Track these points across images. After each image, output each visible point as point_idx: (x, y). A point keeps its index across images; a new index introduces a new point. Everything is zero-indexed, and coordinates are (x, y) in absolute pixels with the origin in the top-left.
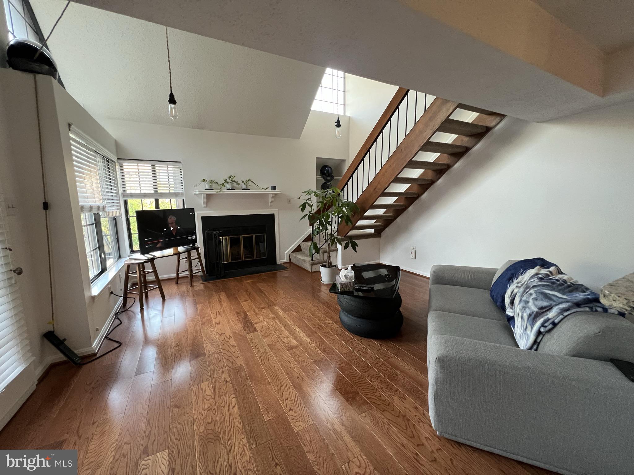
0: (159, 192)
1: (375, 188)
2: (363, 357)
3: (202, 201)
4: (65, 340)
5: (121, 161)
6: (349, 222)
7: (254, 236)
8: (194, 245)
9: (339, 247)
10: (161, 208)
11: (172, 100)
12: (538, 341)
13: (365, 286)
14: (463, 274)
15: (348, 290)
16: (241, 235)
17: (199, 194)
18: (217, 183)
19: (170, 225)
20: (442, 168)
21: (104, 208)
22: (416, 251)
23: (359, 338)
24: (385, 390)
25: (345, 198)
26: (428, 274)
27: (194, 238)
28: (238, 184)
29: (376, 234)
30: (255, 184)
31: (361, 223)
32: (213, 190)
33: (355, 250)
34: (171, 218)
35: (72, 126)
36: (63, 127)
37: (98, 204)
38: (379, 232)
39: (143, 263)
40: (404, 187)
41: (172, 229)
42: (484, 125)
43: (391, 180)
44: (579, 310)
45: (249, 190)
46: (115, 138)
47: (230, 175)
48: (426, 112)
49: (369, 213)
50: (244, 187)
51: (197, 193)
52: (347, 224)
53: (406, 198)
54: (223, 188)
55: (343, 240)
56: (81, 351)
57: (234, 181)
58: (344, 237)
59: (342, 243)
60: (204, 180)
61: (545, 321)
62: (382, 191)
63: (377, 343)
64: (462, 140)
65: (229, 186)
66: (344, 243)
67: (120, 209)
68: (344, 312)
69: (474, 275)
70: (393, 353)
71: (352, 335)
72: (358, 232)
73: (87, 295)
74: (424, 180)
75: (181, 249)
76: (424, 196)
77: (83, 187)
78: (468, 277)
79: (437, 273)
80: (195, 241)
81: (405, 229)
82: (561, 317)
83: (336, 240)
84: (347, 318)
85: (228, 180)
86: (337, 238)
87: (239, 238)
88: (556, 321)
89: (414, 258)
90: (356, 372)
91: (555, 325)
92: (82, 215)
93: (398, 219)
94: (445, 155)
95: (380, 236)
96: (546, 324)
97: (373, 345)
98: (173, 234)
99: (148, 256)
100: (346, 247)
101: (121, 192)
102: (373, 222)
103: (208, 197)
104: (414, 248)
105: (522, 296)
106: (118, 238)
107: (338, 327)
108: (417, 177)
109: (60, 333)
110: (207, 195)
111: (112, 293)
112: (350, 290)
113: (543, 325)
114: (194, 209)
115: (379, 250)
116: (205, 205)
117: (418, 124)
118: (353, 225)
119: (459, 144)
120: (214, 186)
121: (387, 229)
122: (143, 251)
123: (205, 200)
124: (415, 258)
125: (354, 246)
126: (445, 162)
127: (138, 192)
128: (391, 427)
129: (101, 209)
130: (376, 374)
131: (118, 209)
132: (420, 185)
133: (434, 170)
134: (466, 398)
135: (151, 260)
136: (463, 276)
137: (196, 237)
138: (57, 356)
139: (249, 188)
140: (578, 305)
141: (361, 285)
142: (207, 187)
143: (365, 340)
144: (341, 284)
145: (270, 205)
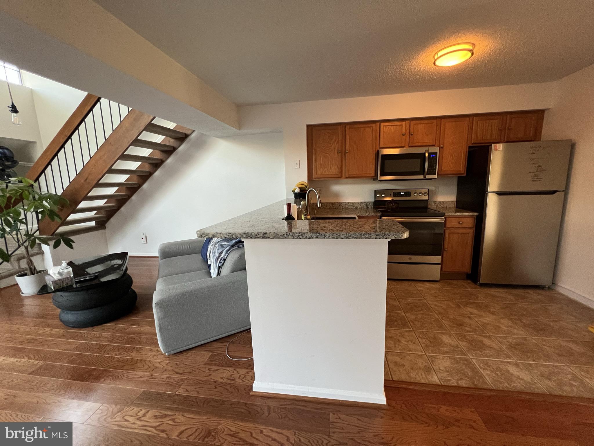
1: (86, 180)
2: (97, 341)
6: (55, 217)
9: (45, 248)
12: (220, 272)
13: (87, 276)
14: (183, 246)
15: (65, 286)
20: (156, 162)
22: (146, 237)
23: (90, 329)
24: (122, 354)
25: (44, 190)
26: (156, 253)
29: (98, 227)
31: (72, 217)
33: (71, 247)
38: (101, 224)
40: (123, 178)
42: (183, 132)
43: (105, 171)
44: (233, 249)
48: (130, 113)
49: (83, 205)
52: (53, 220)
53: (127, 188)
55: (51, 239)
58: (52, 235)
59: (50, 242)
61: (221, 260)
62: (95, 182)
63: (112, 325)
64: (169, 141)
66: (52, 243)
68: (66, 312)
69: (191, 245)
70: (129, 325)
71: (80, 330)
72: (72, 227)
74: (142, 171)
76: (145, 186)
78: (187, 247)
79: (163, 250)
81: (131, 217)
82: (227, 255)
83: (37, 241)
84: (70, 317)
86: (39, 239)
88: (225, 258)
89: (145, 242)
90: (90, 356)
91: (225, 260)
93: (123, 209)
94: (158, 151)
95: (104, 228)
96: (221, 261)
97: (107, 328)
100: (56, 245)
102: (92, 214)
104: (144, 234)
105: (213, 250)
107: (60, 331)
108: (135, 169)
112: (69, 285)
113: (220, 263)
115: (106, 242)
117: (123, 122)
118: (63, 220)
119: (167, 144)
121: (112, 220)
124: (147, 243)
125: (69, 244)
126: (158, 158)
128: (130, 373)
130: (113, 347)
132: (139, 176)
133: (150, 164)
134: (179, 320)
136: (183, 248)
140: (232, 246)
141: (83, 277)
143: (96, 328)
144: (55, 282)
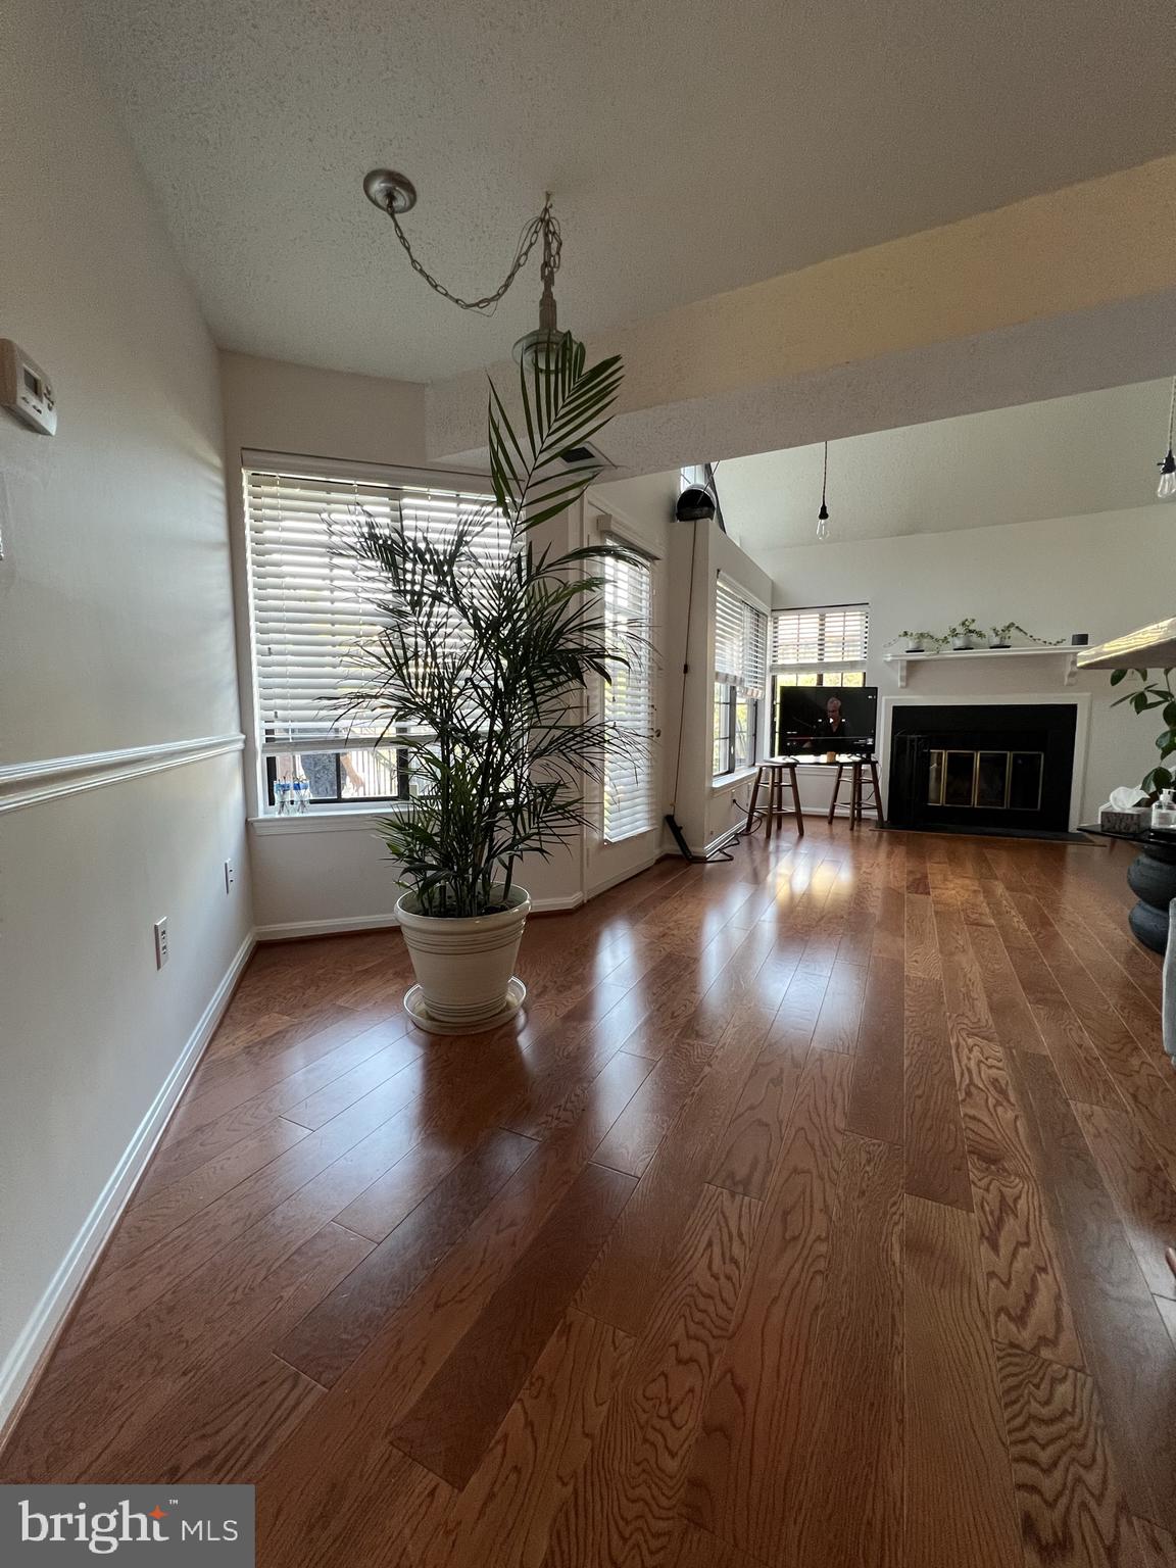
0: (826, 660)
3: (897, 676)
4: (681, 828)
5: (774, 614)
7: (1009, 755)
8: (869, 756)
10: (825, 684)
11: (824, 515)
15: (1123, 830)
16: (977, 750)
17: (893, 661)
18: (932, 637)
19: (830, 714)
21: (742, 681)
27: (870, 743)
28: (980, 635)
30: (1026, 634)
32: (922, 651)
34: (832, 703)
35: (721, 572)
36: (712, 573)
37: (736, 673)
39: (780, 768)
41: (831, 720)
45: (1009, 647)
46: (772, 578)
47: (964, 619)
50: (996, 641)
51: (889, 659)
54: (944, 645)
56: (695, 850)
57: (970, 631)
60: (906, 634)
65: (959, 643)
67: (764, 689)
73: (707, 785)
75: (843, 758)
77: (721, 649)
80: (871, 749)
85: (960, 630)
87: (971, 758)
92: (717, 685)
98: (831, 730)
99: (789, 760)
101: (769, 663)
103: (912, 667)
106: (755, 735)
109: (679, 822)
110: (909, 662)
111: (734, 801)
112: (1130, 831)
114: (876, 688)
116: (904, 684)
120: (925, 644)
122: (784, 751)
123: (904, 673)
127: (794, 662)
129: (738, 682)
131: (761, 688)
135: (792, 766)
137: (874, 742)
138: (673, 848)
139: (1007, 642)
142: (911, 646)
144: (1106, 814)
145: (1066, 682)
